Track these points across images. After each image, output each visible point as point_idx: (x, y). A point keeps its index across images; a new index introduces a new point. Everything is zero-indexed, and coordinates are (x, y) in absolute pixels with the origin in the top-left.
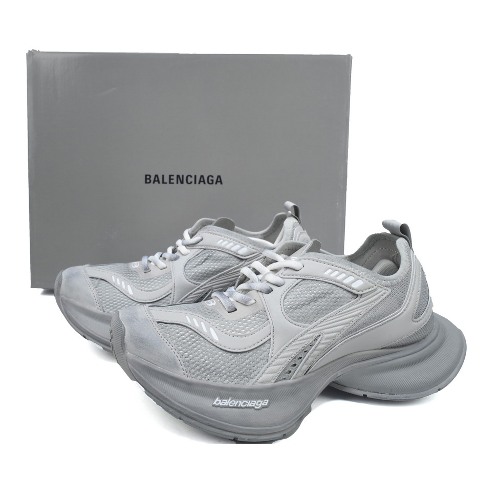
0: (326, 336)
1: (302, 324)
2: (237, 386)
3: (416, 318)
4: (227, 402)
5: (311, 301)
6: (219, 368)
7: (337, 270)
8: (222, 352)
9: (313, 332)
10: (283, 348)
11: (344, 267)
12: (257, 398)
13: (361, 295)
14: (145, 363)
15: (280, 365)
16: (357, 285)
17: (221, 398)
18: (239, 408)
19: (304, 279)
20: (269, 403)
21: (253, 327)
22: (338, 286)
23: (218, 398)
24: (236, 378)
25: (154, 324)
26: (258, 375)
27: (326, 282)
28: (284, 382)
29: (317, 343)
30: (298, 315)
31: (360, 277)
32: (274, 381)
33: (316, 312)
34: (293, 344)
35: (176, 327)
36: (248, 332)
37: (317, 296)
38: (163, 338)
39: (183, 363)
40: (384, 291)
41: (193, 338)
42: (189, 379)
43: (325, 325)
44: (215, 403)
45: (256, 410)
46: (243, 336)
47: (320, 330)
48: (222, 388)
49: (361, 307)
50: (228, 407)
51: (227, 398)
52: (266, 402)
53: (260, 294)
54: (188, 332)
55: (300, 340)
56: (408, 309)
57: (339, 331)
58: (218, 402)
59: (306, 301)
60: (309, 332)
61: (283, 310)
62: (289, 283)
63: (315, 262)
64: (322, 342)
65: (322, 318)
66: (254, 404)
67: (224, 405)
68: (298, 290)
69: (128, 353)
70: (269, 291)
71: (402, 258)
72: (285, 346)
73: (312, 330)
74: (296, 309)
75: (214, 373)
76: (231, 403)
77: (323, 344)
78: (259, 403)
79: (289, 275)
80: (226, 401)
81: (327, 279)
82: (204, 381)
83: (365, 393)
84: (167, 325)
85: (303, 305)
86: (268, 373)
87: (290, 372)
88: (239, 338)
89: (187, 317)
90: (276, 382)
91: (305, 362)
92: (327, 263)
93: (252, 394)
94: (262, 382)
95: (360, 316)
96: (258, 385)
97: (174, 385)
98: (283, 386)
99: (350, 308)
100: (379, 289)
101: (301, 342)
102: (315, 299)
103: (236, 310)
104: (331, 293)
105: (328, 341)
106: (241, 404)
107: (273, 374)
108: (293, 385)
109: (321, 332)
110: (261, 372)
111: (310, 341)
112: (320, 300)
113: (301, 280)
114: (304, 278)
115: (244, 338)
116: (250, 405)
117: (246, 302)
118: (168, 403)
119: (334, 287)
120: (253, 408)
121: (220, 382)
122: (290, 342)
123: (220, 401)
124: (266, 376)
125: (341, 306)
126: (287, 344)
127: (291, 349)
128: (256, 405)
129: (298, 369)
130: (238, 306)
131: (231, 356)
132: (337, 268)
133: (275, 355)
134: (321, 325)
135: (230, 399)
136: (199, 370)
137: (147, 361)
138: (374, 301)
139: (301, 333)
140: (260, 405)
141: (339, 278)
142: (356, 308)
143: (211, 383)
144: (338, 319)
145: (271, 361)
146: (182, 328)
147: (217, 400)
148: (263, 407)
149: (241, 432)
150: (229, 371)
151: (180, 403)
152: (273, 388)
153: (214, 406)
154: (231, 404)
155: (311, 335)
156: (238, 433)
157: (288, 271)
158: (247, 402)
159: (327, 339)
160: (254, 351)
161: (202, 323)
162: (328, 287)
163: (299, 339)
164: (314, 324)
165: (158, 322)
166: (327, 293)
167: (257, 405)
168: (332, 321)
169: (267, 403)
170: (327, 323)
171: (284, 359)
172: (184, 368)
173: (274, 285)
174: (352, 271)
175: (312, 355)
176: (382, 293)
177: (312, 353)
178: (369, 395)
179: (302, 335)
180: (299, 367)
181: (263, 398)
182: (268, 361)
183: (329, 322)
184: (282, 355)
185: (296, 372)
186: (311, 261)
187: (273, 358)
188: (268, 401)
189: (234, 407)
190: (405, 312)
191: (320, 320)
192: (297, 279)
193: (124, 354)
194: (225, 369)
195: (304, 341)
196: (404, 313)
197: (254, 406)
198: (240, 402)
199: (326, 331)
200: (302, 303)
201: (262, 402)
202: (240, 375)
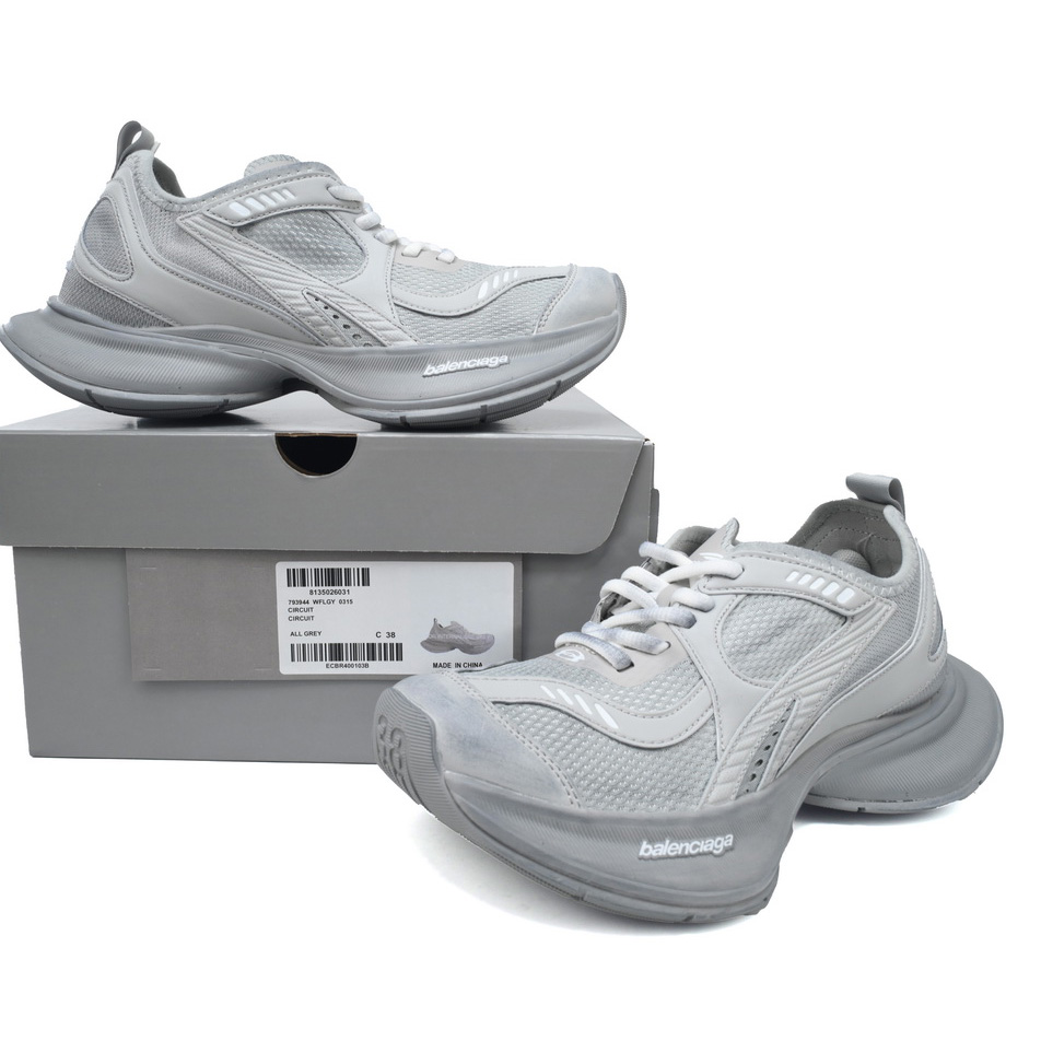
0: (805, 700)
1: (761, 681)
2: (675, 814)
3: (933, 653)
4: (665, 848)
5: (774, 635)
6: (633, 782)
7: (807, 573)
8: (631, 751)
9: (782, 696)
10: (739, 730)
11: (818, 565)
12: (714, 835)
13: (853, 617)
14: (490, 788)
15: (740, 763)
16: (846, 597)
17: (651, 841)
18: (686, 857)
19: (749, 595)
20: (734, 842)
21: (675, 696)
22: (814, 603)
23: (645, 843)
24: (668, 798)
25: (488, 708)
26: (707, 788)
27: (792, 597)
28: (748, 797)
29: (792, 716)
30: (754, 665)
31: (847, 583)
32: (733, 797)
33: (783, 655)
34: (755, 721)
35: (530, 709)
36: (669, 707)
37: (782, 624)
38: (515, 733)
39: (566, 781)
40: (885, 607)
41: (570, 728)
42: (583, 811)
43: (800, 680)
44: (642, 853)
45: (716, 856)
46: (663, 714)
47: (794, 690)
48: (650, 822)
49: (854, 639)
50: (668, 857)
51: (662, 840)
52: (728, 840)
53: (675, 628)
54: (556, 717)
55: (765, 713)
56: (923, 638)
57: (825, 689)
58: (647, 850)
59: (764, 636)
60: (777, 695)
61: (725, 657)
62: (723, 603)
63: (764, 560)
64: (801, 712)
65: (794, 667)
66: (711, 845)
67: (660, 854)
68: (741, 617)
69: (447, 772)
70: (691, 623)
71: (902, 543)
72: (741, 728)
73: (782, 692)
74: (748, 652)
75: (626, 794)
76: (670, 848)
77: (801, 716)
78: (719, 843)
79: (719, 589)
80: (661, 845)
81: (793, 590)
82: (613, 811)
83: (861, 805)
84: (510, 707)
85: (760, 644)
86: (723, 783)
87: (754, 776)
88: (656, 719)
89: (544, 688)
90: (737, 797)
91: (776, 756)
92: (786, 559)
93: (703, 826)
94: (717, 802)
95: (855, 657)
96: (710, 808)
97: (557, 826)
98: (749, 804)
99: (839, 643)
100: (879, 604)
101: (767, 715)
102: (780, 630)
103: (632, 665)
104: (805, 618)
105: (809, 710)
106: (689, 848)
107: (730, 784)
108: (763, 800)
109: (796, 692)
110: (710, 782)
111: (781, 712)
112: (787, 632)
113: (742, 596)
114: (749, 591)
115: (664, 718)
116: (706, 850)
117: (651, 647)
118: (552, 864)
119: (808, 606)
120: (711, 853)
121: (644, 810)
122: (748, 718)
123: (650, 847)
124: (720, 789)
125: (822, 641)
126: (744, 723)
127: (752, 731)
128: (714, 848)
129: (767, 769)
130: (634, 656)
131: (650, 756)
132: (807, 569)
133: (729, 747)
134: (794, 680)
135: (668, 842)
136: (597, 790)
137: (493, 783)
138: (872, 628)
139: (764, 699)
140: (721, 846)
141: (814, 587)
142: (845, 644)
143: (625, 812)
144: (820, 666)
145: (723, 759)
146: (542, 711)
147: (645, 845)
148: (727, 850)
149: (699, 903)
150: (653, 787)
151: (577, 860)
152: (735, 811)
153: (641, 858)
154: (672, 851)
155: (783, 699)
156: (691, 907)
157: (715, 582)
158: (698, 843)
159: (807, 706)
160: (689, 743)
161: (577, 697)
162: (799, 607)
163: (764, 710)
164: (782, 679)
165: (494, 703)
166: (797, 618)
167: (717, 846)
168: (811, 671)
169: (731, 840)
170: (802, 675)
171: (744, 752)
172: (571, 790)
173: (696, 609)
174: (833, 571)
175: (786, 739)
176: (881, 612)
177: (785, 736)
178: (869, 807)
179: (766, 703)
180: (769, 765)
181: (723, 834)
182: (716, 760)
183: (806, 673)
184: (740, 744)
185: (764, 776)
186: (754, 558)
187: (726, 752)
188: (732, 836)
189: (677, 857)
190: (919, 644)
191: (791, 670)
192: (737, 594)
193: (440, 774)
194: (644, 784)
195: (772, 714)
196: (917, 647)
197: (711, 849)
198: (687, 844)
199: (802, 690)
200: (757, 641)
201: (722, 839)
202: (673, 791)
